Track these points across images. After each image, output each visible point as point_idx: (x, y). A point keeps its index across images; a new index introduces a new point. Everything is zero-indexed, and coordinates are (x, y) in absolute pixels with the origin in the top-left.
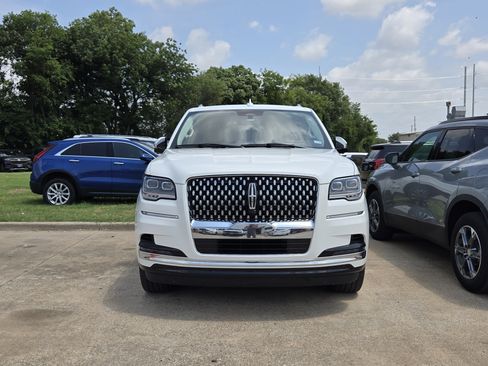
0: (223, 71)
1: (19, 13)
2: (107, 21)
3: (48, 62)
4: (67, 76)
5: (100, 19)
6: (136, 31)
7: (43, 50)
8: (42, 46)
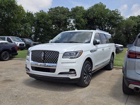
0: (134, 17)
1: (75, 7)
2: (98, 6)
3: (81, 20)
4: (85, 23)
5: (96, 6)
6: (106, 8)
7: (79, 16)
8: (79, 15)
